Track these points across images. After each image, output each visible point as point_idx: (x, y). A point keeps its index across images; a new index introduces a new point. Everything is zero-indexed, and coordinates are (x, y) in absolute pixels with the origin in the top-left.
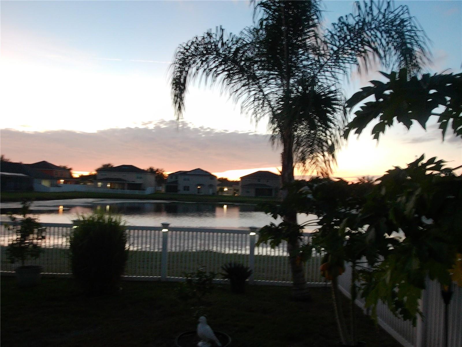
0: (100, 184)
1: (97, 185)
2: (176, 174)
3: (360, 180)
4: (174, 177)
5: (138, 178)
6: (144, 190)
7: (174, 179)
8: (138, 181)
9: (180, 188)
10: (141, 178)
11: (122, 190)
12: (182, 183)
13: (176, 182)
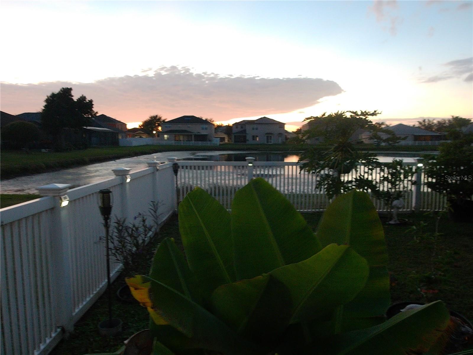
0: (166, 136)
4: (239, 127)
5: (203, 129)
6: (210, 141)
7: (239, 129)
8: (204, 132)
9: (249, 137)
10: (206, 129)
11: (189, 142)
12: (249, 133)
13: (244, 132)
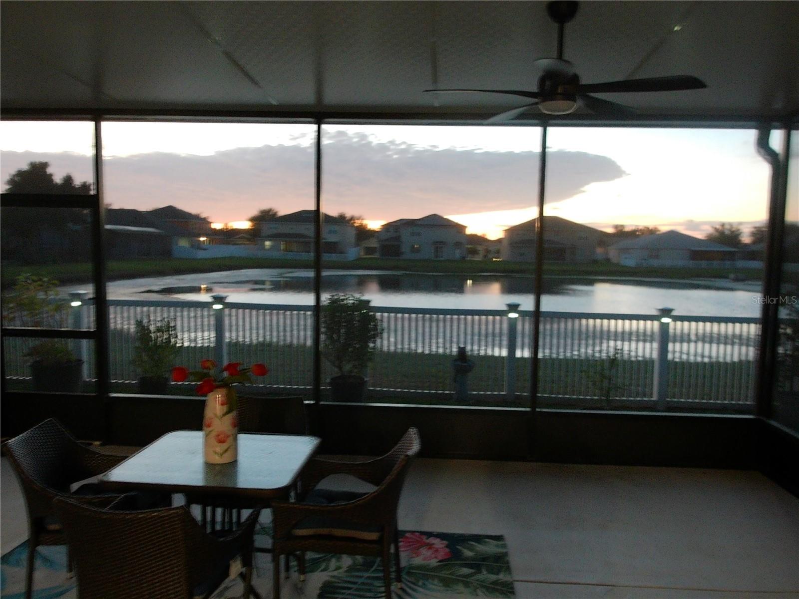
0: (268, 244)
1: (264, 245)
2: (394, 224)
3: (716, 230)
4: (392, 230)
6: (341, 253)
7: (392, 234)
8: (331, 239)
9: (405, 249)
11: (307, 254)
12: (406, 240)
13: (398, 238)
